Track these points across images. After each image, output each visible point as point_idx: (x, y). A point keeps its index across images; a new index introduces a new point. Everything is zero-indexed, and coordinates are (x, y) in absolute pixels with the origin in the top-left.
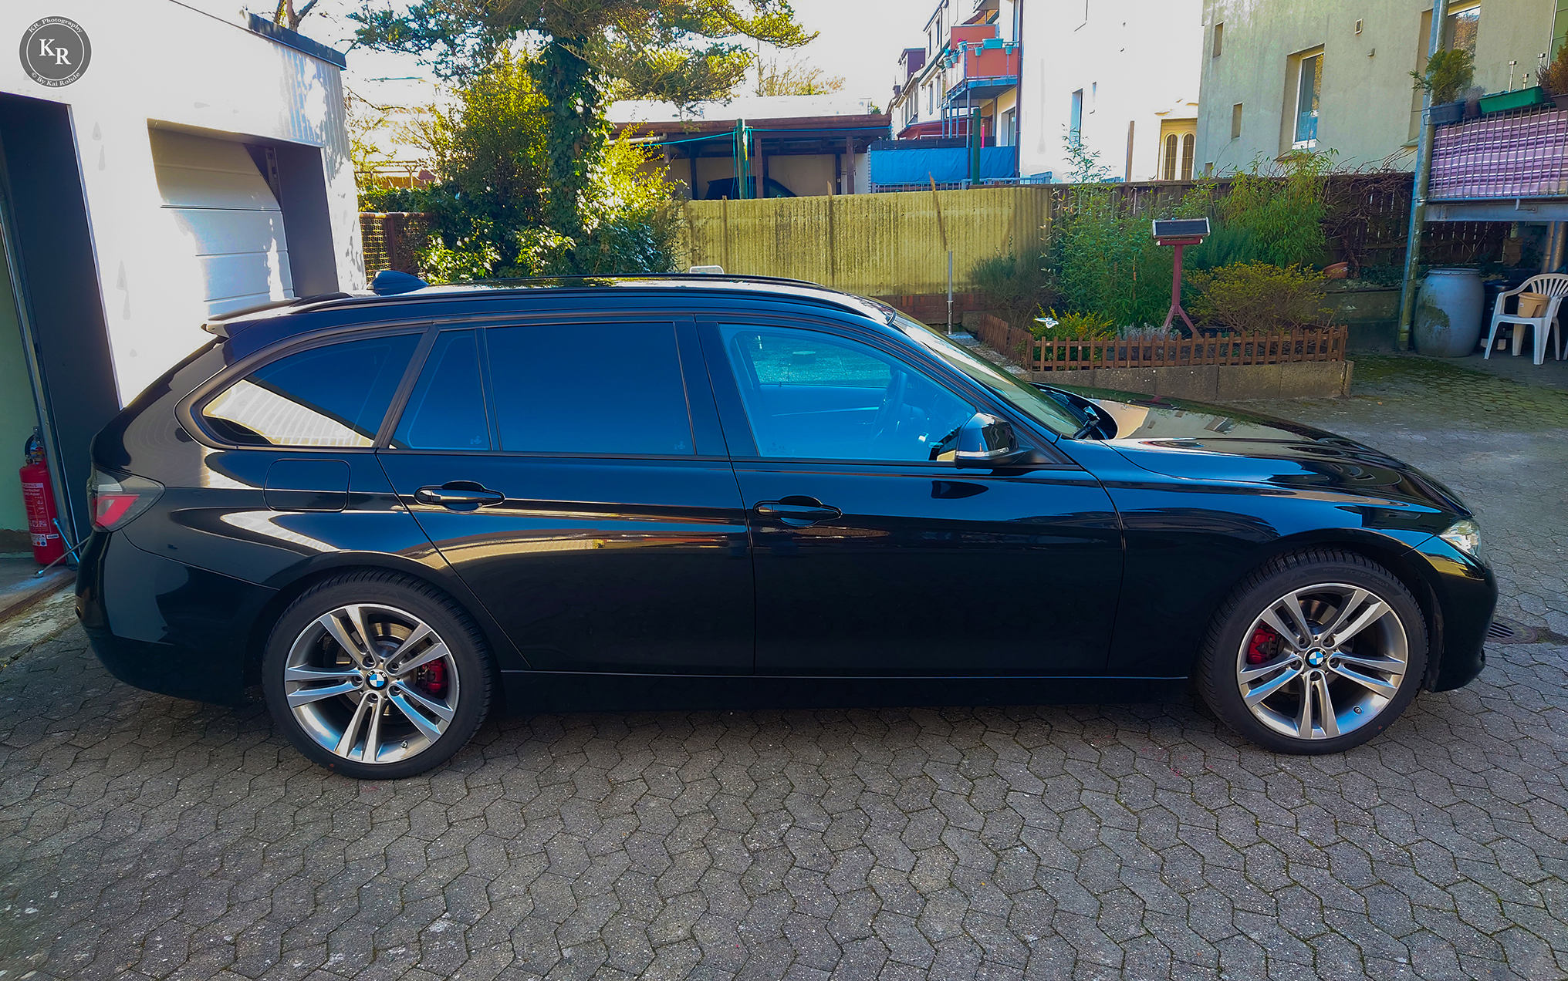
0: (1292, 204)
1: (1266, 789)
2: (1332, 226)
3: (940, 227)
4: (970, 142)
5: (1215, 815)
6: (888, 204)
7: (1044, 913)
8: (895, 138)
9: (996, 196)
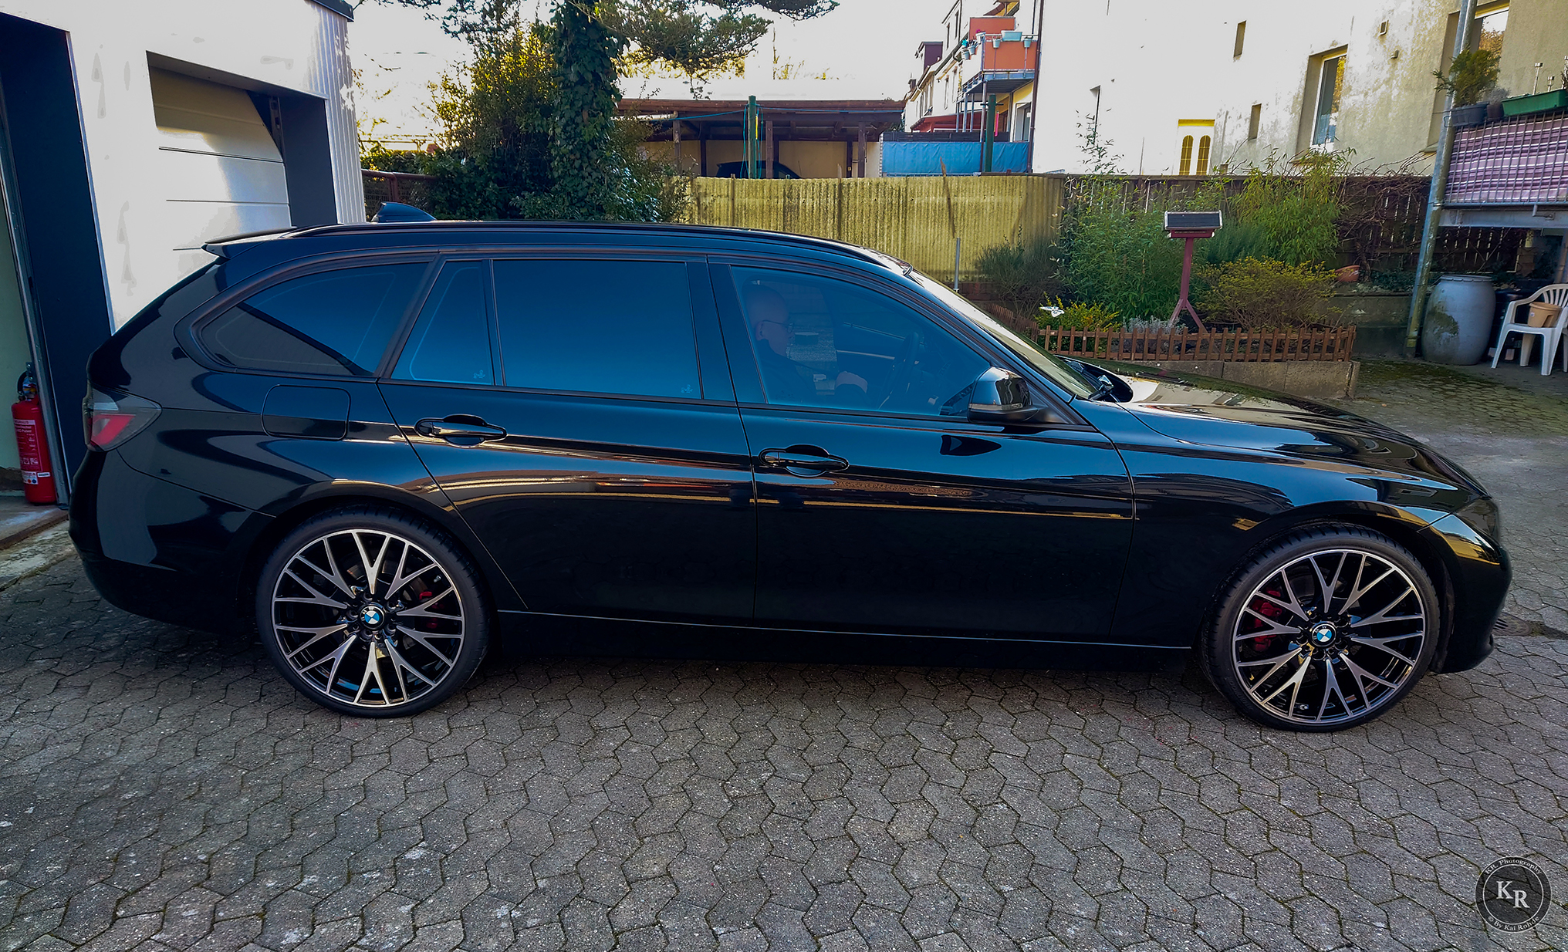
0: (1307, 204)
1: (1251, 760)
2: (1346, 228)
3: (950, 214)
4: (984, 136)
5: (1198, 782)
6: (898, 189)
7: (1022, 866)
8: (908, 130)
9: (1008, 184)
